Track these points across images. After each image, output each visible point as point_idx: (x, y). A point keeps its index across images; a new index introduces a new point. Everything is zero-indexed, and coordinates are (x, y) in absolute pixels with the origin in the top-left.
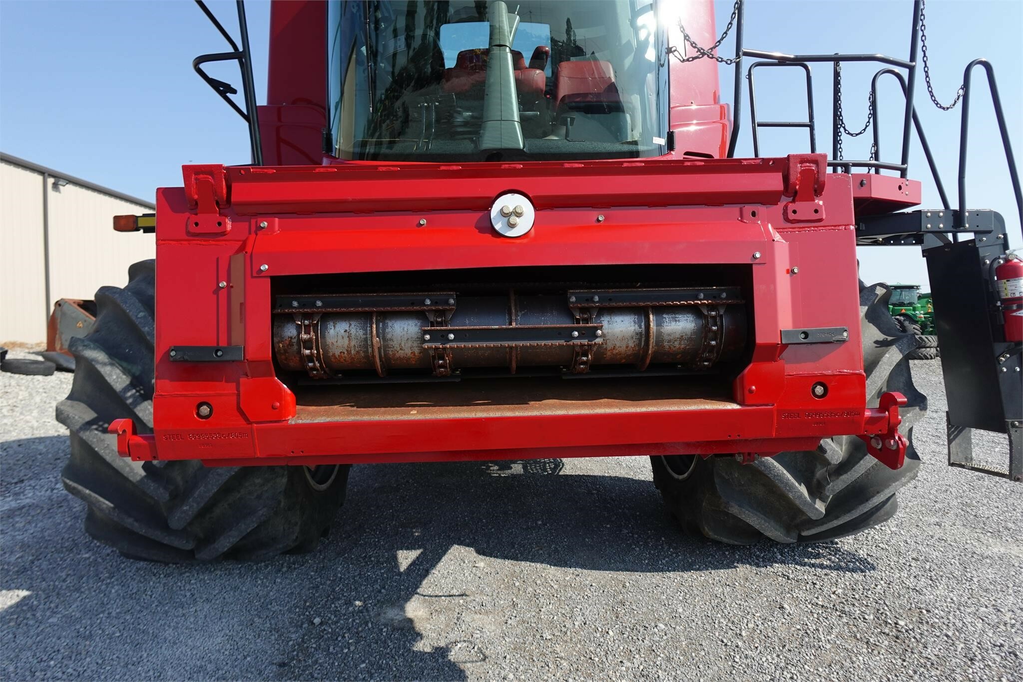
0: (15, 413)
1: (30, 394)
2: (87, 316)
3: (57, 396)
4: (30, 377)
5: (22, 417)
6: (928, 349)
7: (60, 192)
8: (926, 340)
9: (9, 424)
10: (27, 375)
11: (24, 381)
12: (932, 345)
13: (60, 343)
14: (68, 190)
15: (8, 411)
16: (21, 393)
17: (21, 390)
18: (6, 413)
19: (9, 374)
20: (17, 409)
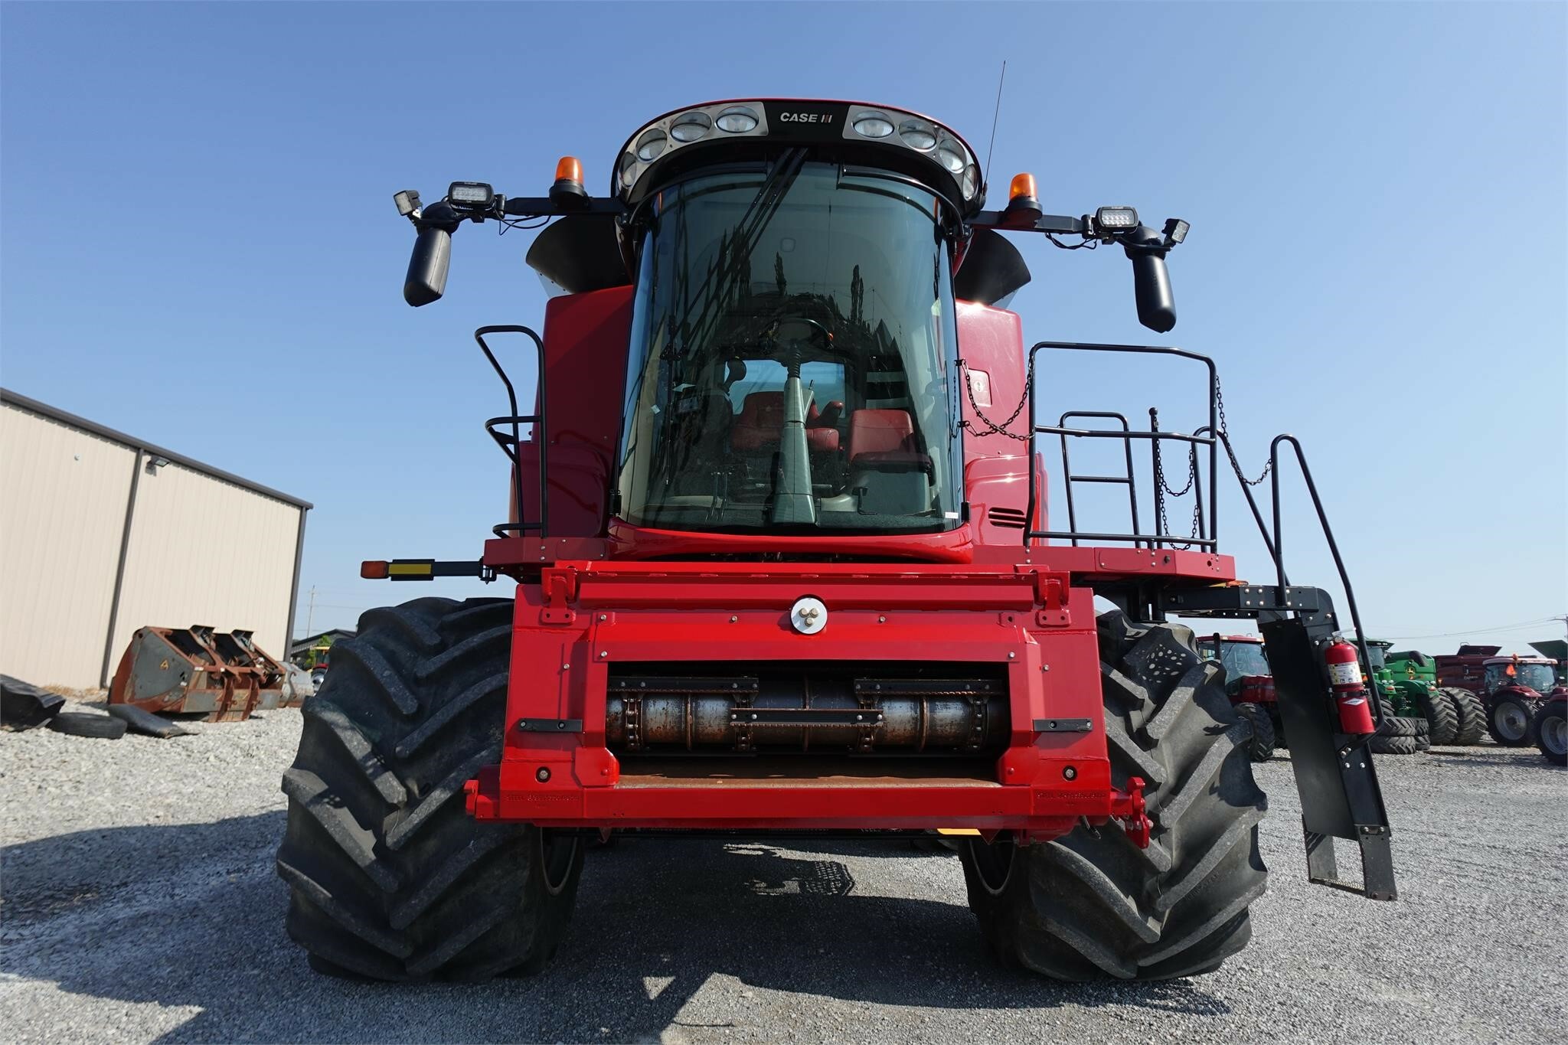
0: (81, 792)
1: (96, 766)
2: (177, 653)
3: (132, 769)
4: (91, 740)
5: (91, 798)
6: (1403, 738)
7: (155, 475)
8: (1398, 723)
9: (76, 807)
10: (87, 737)
11: (84, 746)
12: (1409, 733)
13: (131, 690)
14: (168, 472)
15: (70, 789)
16: (83, 763)
17: (83, 759)
18: (68, 792)
19: (62, 735)
20: (82, 787)
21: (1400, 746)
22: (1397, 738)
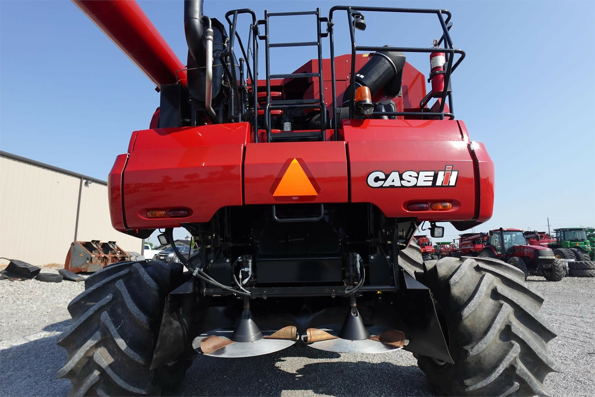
7: (88, 187)
12: (593, 267)
13: (71, 264)
14: (93, 185)
19: (39, 281)
21: (591, 274)
22: (590, 270)
